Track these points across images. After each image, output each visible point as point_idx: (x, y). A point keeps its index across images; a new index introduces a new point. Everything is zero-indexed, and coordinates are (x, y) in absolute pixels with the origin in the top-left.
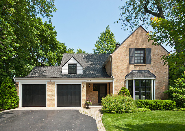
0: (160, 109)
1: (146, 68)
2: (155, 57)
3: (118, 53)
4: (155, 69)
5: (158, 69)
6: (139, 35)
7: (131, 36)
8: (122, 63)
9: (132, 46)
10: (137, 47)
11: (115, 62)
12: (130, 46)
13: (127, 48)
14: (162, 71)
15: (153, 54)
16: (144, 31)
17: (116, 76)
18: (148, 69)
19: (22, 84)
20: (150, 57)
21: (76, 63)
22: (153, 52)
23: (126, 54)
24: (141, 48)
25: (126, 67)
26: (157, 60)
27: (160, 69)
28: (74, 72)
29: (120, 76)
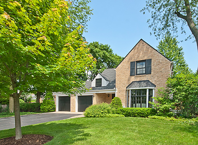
0: (135, 116)
1: (146, 78)
2: (156, 66)
3: (120, 67)
4: (155, 78)
5: (159, 78)
6: (140, 48)
7: (133, 50)
8: (124, 76)
9: (133, 59)
10: (138, 60)
11: (118, 75)
12: (131, 59)
13: (128, 62)
14: (163, 80)
15: (154, 64)
16: (145, 43)
17: (119, 87)
18: (148, 79)
19: (59, 97)
20: (150, 67)
21: (101, 77)
22: (153, 62)
23: (127, 68)
24: (141, 60)
25: (127, 78)
26: (157, 70)
27: (160, 78)
28: (100, 85)
29: (122, 87)
